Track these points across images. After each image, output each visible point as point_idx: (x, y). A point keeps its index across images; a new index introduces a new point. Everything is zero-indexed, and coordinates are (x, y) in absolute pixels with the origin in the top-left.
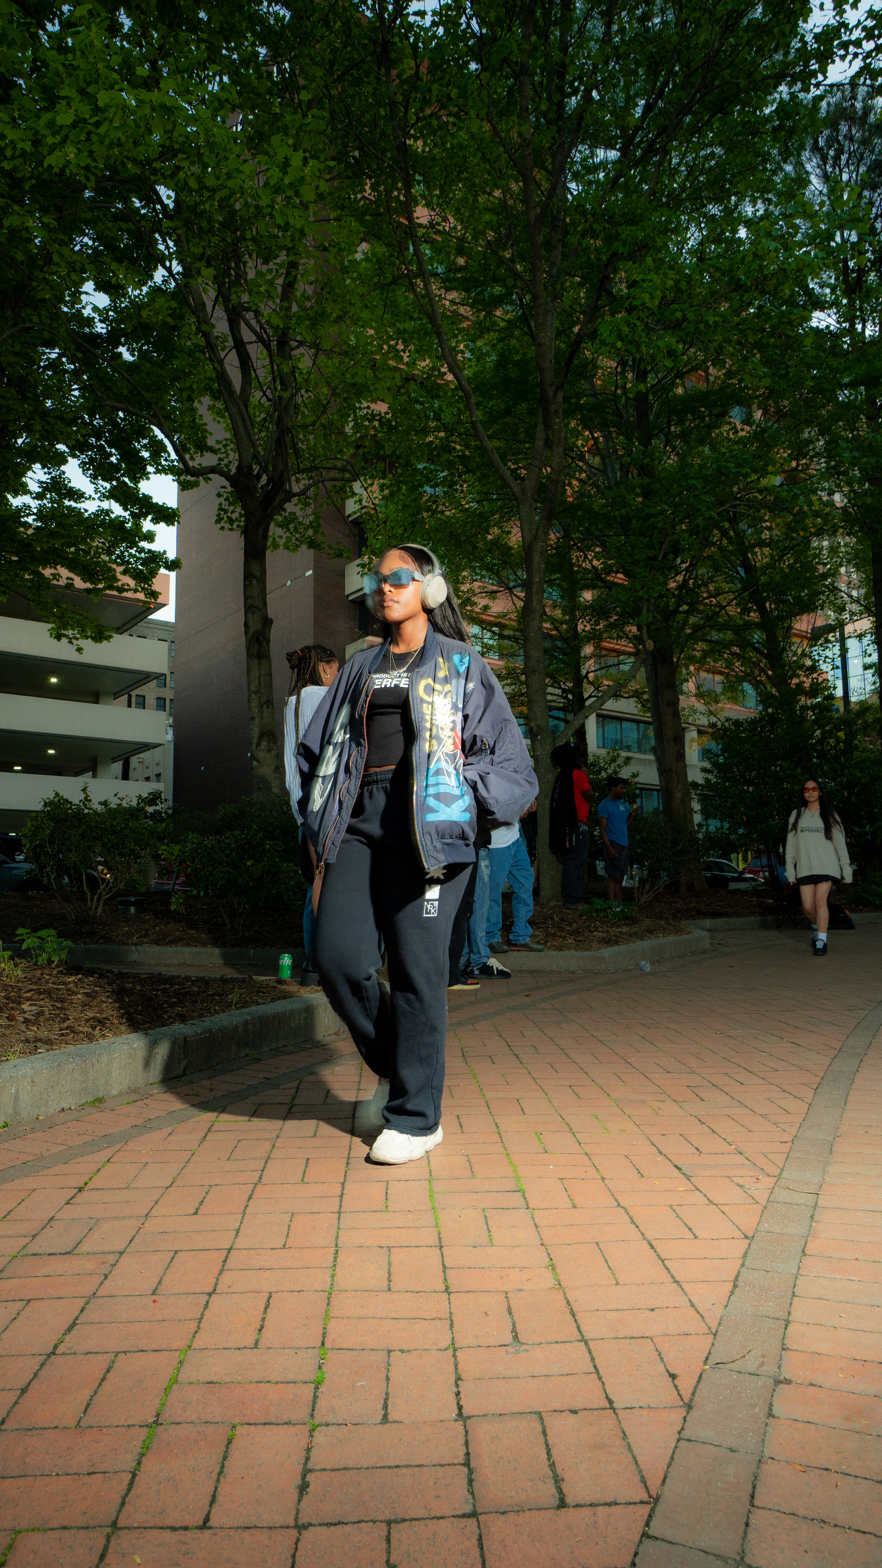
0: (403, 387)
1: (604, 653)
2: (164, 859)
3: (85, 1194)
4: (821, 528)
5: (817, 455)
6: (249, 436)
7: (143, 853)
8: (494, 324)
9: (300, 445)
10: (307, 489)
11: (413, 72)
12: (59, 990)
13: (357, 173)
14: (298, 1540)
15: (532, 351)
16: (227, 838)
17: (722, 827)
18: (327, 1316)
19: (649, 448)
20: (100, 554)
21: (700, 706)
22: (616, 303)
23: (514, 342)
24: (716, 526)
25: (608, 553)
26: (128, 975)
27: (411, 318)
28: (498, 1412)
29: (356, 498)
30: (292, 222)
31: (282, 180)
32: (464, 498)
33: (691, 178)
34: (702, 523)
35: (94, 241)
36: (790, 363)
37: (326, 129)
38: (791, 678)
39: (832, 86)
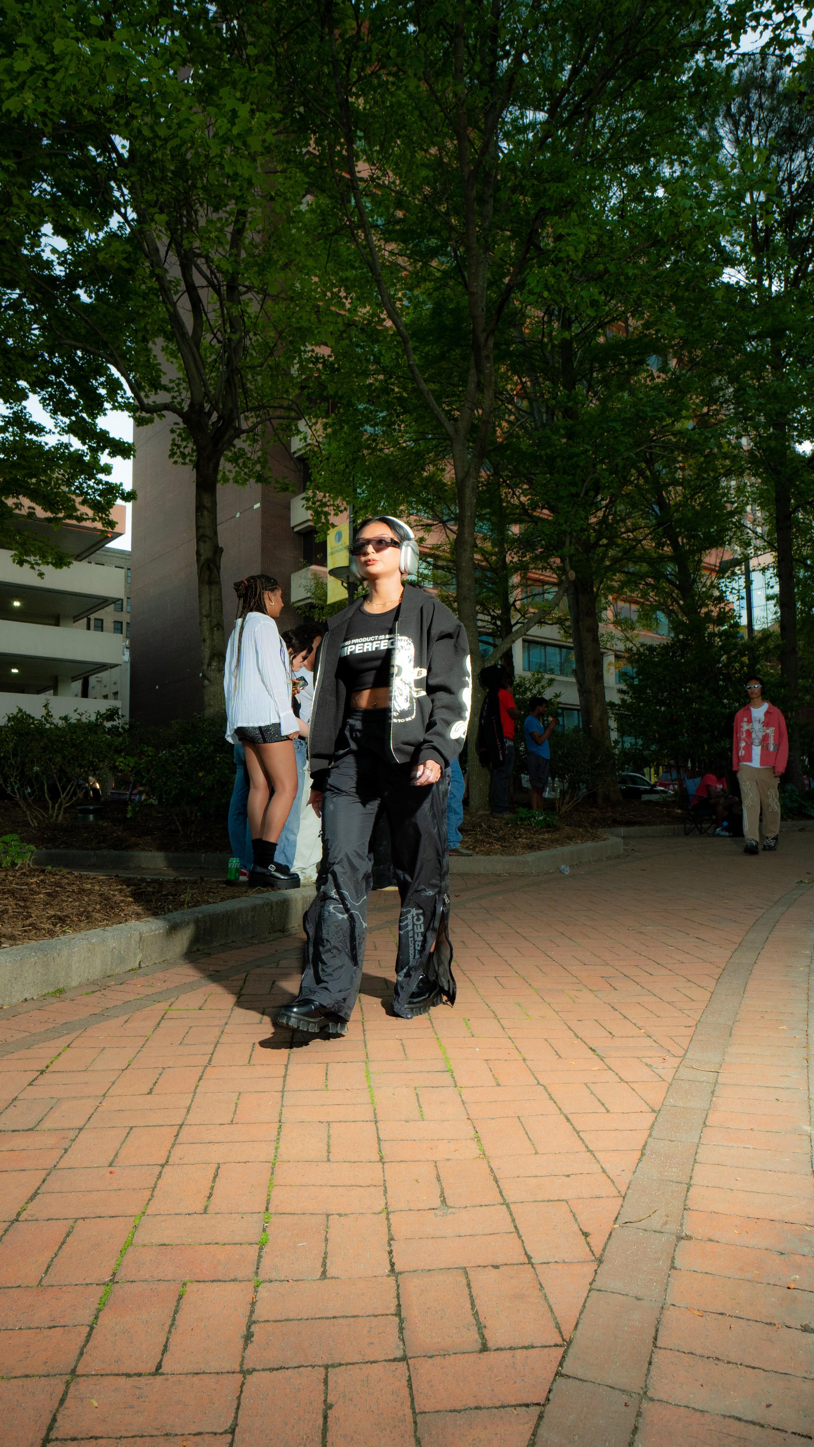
0: (344, 331)
1: (529, 582)
2: (121, 771)
3: (46, 1076)
4: (730, 469)
5: (726, 401)
6: (200, 375)
7: (101, 765)
8: (430, 274)
9: (249, 385)
10: (255, 426)
11: (354, 32)
12: (22, 890)
13: (302, 128)
14: (243, 1383)
15: (465, 301)
16: (180, 751)
17: (636, 744)
18: (271, 1185)
19: (573, 392)
20: (60, 485)
21: (617, 632)
22: (543, 256)
23: (448, 291)
24: (634, 465)
25: (534, 490)
26: (88, 877)
27: (353, 267)
28: (427, 1268)
29: (302, 436)
30: (240, 171)
31: (230, 130)
32: (402, 437)
33: (614, 140)
34: (621, 463)
35: (52, 187)
36: (702, 315)
37: (272, 84)
38: (701, 607)
39: (744, 55)
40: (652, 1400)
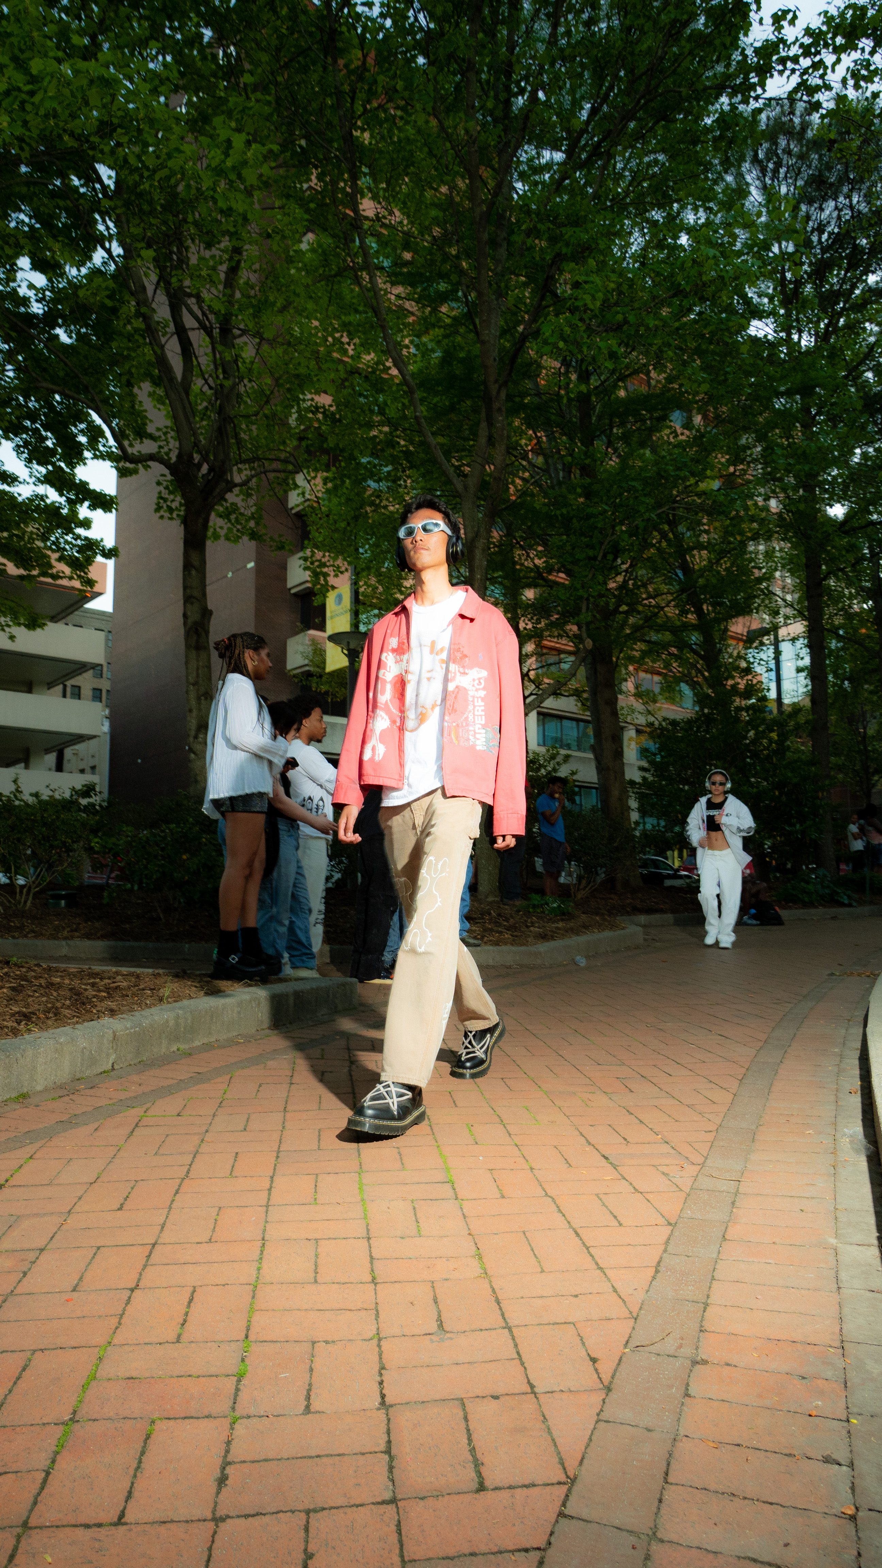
0: (346, 380)
1: (545, 651)
2: (98, 852)
3: (6, 1191)
4: (757, 533)
5: (755, 461)
6: (190, 423)
7: (75, 846)
8: (440, 320)
9: (242, 435)
10: (249, 480)
11: (360, 63)
13: (303, 162)
14: (215, 1532)
15: (476, 349)
16: (163, 831)
17: (658, 825)
18: (252, 1309)
19: (591, 448)
20: (34, 539)
21: (638, 705)
22: (560, 303)
23: (459, 339)
24: (655, 528)
25: (549, 552)
26: (57, 970)
27: (357, 311)
28: (421, 1400)
29: (300, 491)
30: (234, 205)
31: (224, 162)
32: (408, 494)
33: (635, 184)
34: (641, 525)
35: (30, 218)
36: (728, 369)
37: (271, 115)
38: (727, 679)
39: (770, 99)
40: (662, 1541)
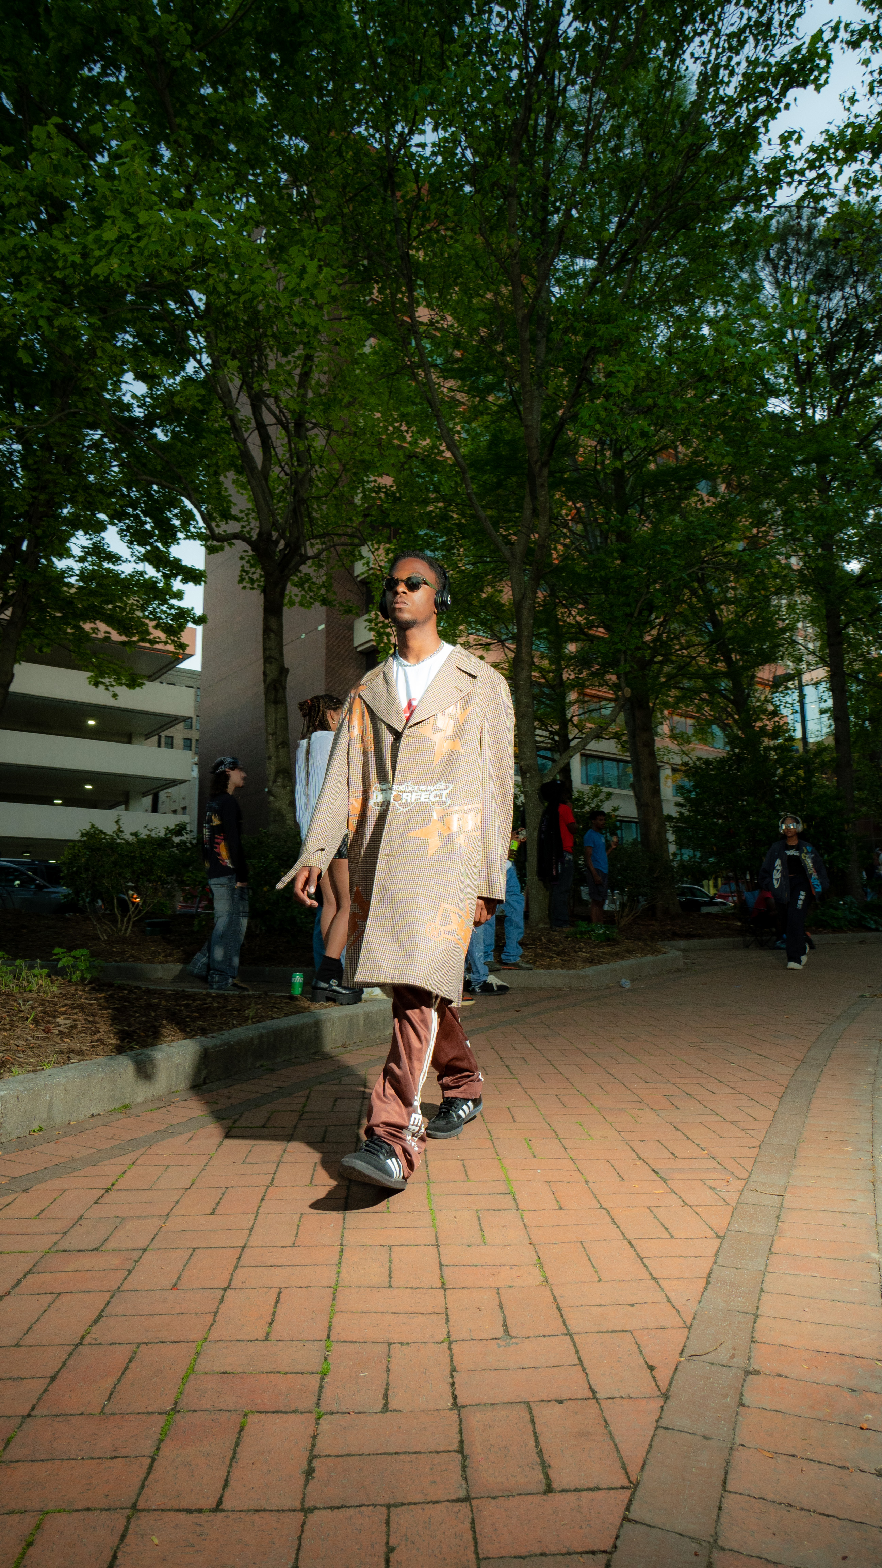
0: (405, 463)
1: (587, 698)
2: (188, 885)
3: (112, 1194)
4: (780, 588)
5: (776, 523)
6: (268, 505)
7: (169, 879)
8: (487, 408)
9: (314, 514)
10: (320, 552)
11: (415, 194)
12: (91, 1005)
13: (366, 279)
14: (304, 1523)
15: (520, 432)
17: (695, 856)
18: (333, 1311)
19: (626, 516)
20: (134, 610)
21: (673, 746)
22: (595, 390)
23: (504, 424)
24: (685, 587)
25: (590, 610)
26: (155, 992)
27: (414, 403)
28: (490, 1402)
29: (364, 561)
30: (308, 320)
31: (299, 284)
32: (461, 561)
33: (660, 284)
34: (674, 585)
35: (134, 337)
36: (749, 443)
37: (339, 242)
38: (755, 722)
39: (780, 207)
40: (723, 1549)
